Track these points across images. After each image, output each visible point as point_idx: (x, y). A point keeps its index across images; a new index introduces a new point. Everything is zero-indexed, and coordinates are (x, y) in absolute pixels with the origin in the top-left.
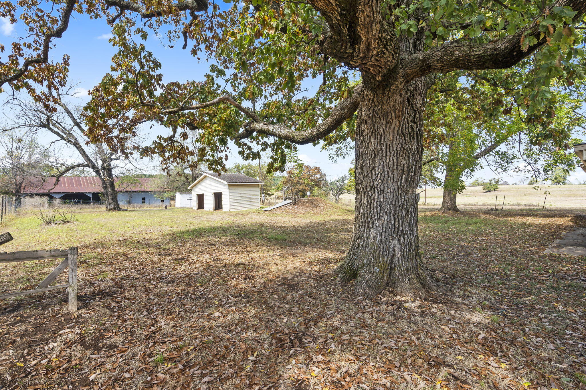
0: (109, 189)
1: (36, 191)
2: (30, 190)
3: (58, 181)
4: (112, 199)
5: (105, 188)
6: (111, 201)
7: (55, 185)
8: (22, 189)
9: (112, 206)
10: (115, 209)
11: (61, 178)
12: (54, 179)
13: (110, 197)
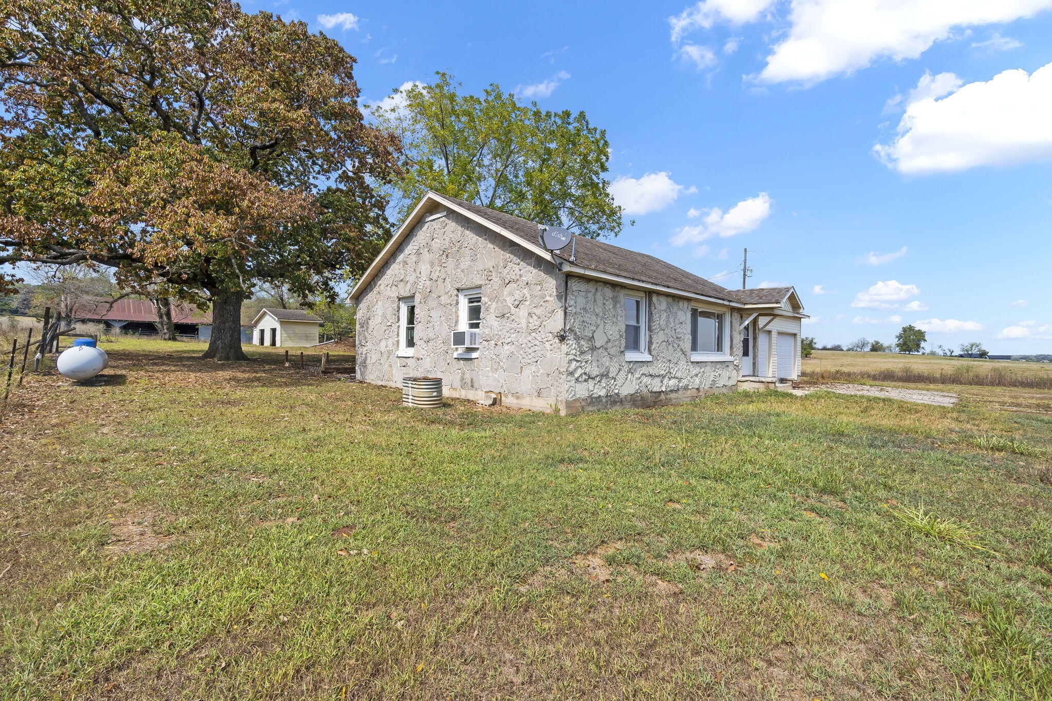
0: (165, 318)
1: (89, 316)
2: (83, 315)
3: (111, 307)
4: (167, 329)
5: (161, 317)
6: (166, 331)
7: (108, 311)
8: (73, 313)
9: (167, 336)
10: (170, 339)
11: (114, 305)
12: (108, 305)
13: (165, 327)
